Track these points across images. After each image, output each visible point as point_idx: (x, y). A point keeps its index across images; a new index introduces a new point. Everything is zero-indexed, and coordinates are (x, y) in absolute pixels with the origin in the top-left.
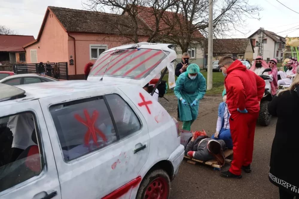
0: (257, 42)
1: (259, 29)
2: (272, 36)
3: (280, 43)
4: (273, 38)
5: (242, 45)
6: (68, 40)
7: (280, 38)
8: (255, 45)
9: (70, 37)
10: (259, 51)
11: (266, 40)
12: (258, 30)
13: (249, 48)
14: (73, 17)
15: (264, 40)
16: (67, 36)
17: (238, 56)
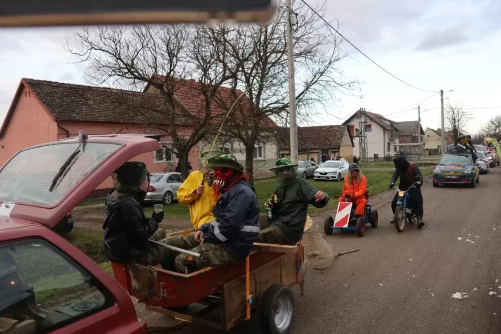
0: (357, 130)
1: (359, 111)
2: (378, 120)
3: (391, 130)
4: (381, 123)
5: (335, 135)
6: (58, 134)
7: (391, 123)
8: (355, 135)
9: (60, 130)
10: (361, 144)
11: (369, 126)
12: (357, 112)
13: (346, 139)
14: (65, 96)
15: (368, 127)
16: (56, 127)
17: (329, 152)
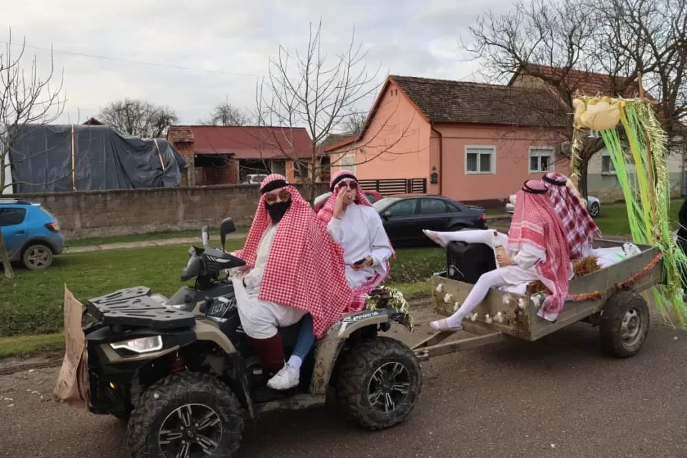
6: (431, 137)
9: (433, 132)
14: (433, 94)
16: (430, 130)
